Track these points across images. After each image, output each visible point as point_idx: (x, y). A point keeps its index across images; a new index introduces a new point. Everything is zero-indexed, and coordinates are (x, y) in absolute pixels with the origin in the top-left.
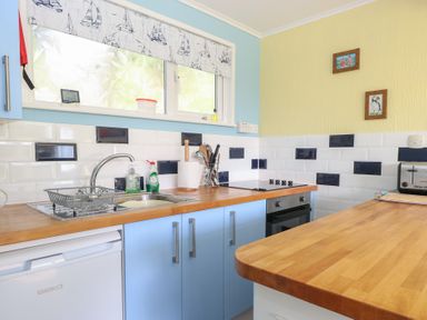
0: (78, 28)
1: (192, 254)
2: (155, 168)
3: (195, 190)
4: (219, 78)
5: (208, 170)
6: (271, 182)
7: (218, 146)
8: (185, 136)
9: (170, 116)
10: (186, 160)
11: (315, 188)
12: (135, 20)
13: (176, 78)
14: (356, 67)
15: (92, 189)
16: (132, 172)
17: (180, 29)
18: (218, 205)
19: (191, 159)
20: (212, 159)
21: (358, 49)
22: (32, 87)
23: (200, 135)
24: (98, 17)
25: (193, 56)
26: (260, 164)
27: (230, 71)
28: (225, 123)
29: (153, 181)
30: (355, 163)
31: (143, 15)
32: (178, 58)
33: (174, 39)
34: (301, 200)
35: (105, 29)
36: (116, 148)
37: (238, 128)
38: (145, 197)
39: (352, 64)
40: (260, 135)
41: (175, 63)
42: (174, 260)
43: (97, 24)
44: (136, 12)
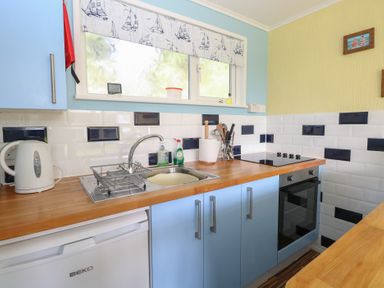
0: (120, 32)
1: (213, 229)
2: (180, 145)
3: (213, 164)
4: (233, 68)
5: (224, 146)
6: (279, 155)
7: (233, 125)
8: (206, 117)
9: (193, 101)
10: (206, 138)
11: (323, 162)
12: (165, 24)
13: (198, 69)
14: (371, 45)
15: (130, 165)
16: (162, 148)
17: (201, 28)
18: (236, 182)
19: (210, 136)
20: (227, 137)
21: (373, 29)
22: (78, 81)
23: (217, 116)
24: (136, 23)
25: (212, 49)
26: (267, 138)
27: (242, 60)
28: (238, 104)
29: (179, 156)
30: (369, 139)
31: (172, 18)
32: (199, 52)
33: (196, 36)
34: (311, 173)
35: (141, 31)
36: (150, 130)
37: (249, 108)
38: (172, 170)
39: (366, 44)
40: (267, 113)
41: (197, 57)
42: (197, 235)
43: (134, 28)
44: (165, 16)
